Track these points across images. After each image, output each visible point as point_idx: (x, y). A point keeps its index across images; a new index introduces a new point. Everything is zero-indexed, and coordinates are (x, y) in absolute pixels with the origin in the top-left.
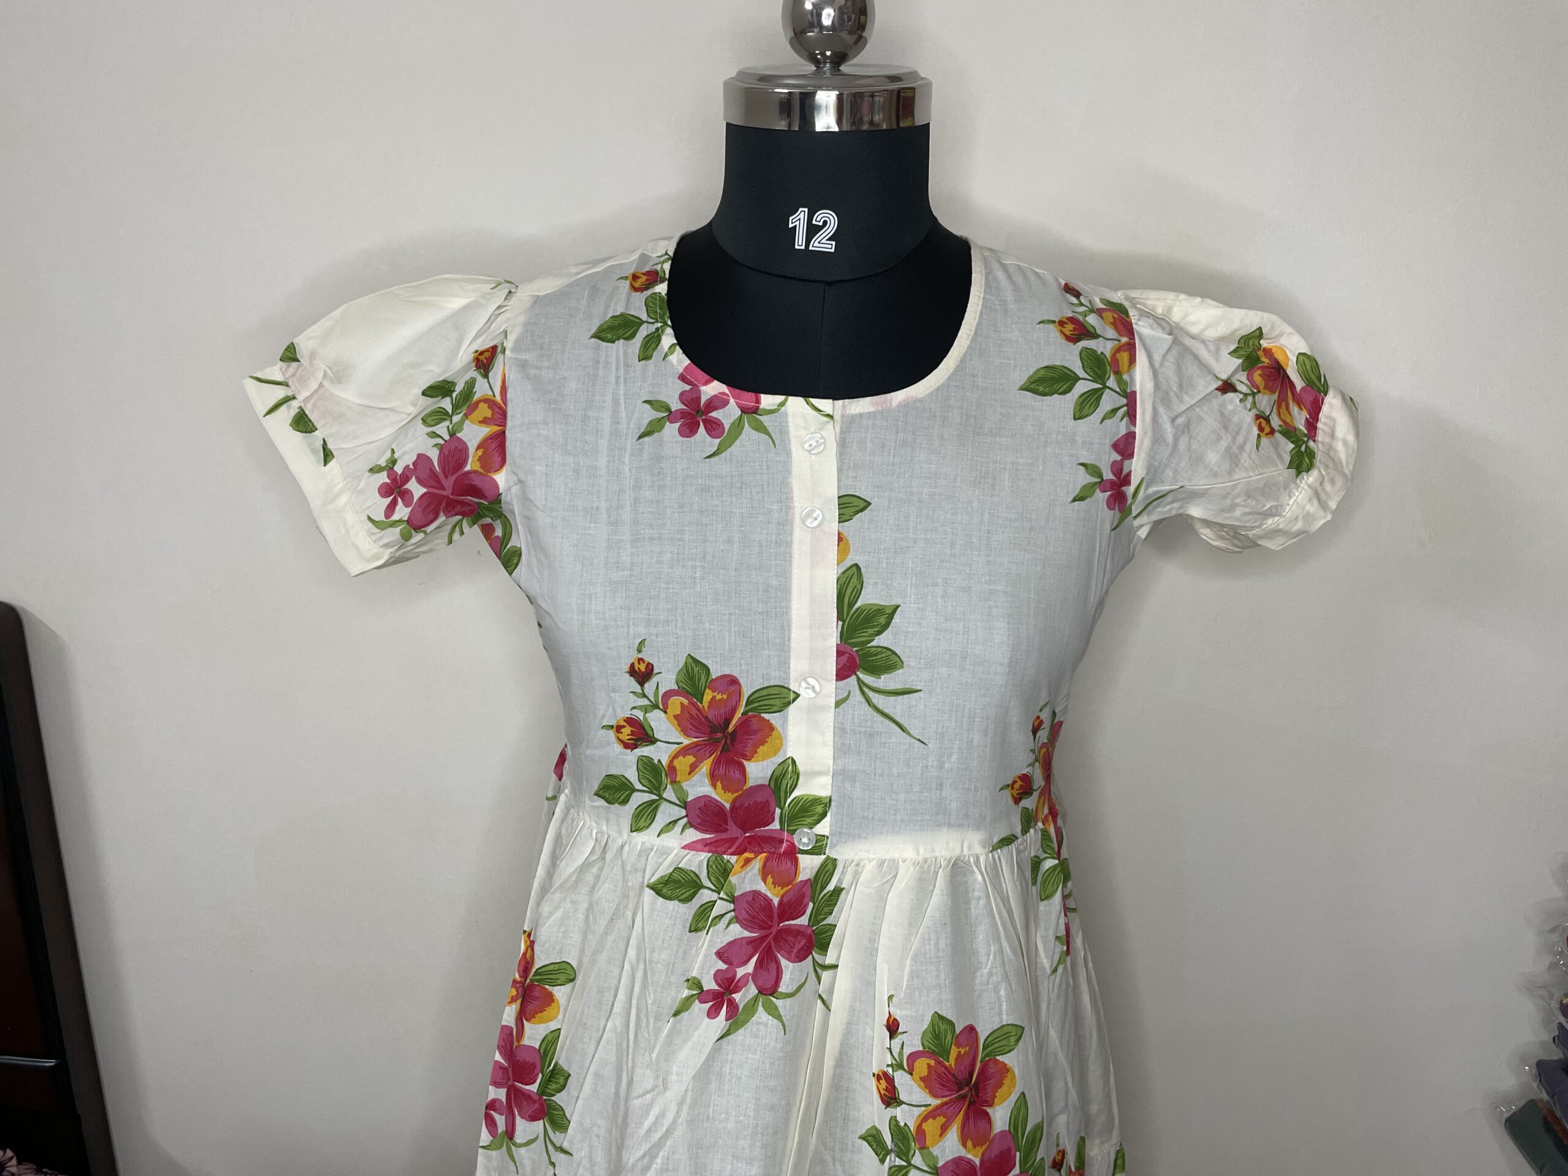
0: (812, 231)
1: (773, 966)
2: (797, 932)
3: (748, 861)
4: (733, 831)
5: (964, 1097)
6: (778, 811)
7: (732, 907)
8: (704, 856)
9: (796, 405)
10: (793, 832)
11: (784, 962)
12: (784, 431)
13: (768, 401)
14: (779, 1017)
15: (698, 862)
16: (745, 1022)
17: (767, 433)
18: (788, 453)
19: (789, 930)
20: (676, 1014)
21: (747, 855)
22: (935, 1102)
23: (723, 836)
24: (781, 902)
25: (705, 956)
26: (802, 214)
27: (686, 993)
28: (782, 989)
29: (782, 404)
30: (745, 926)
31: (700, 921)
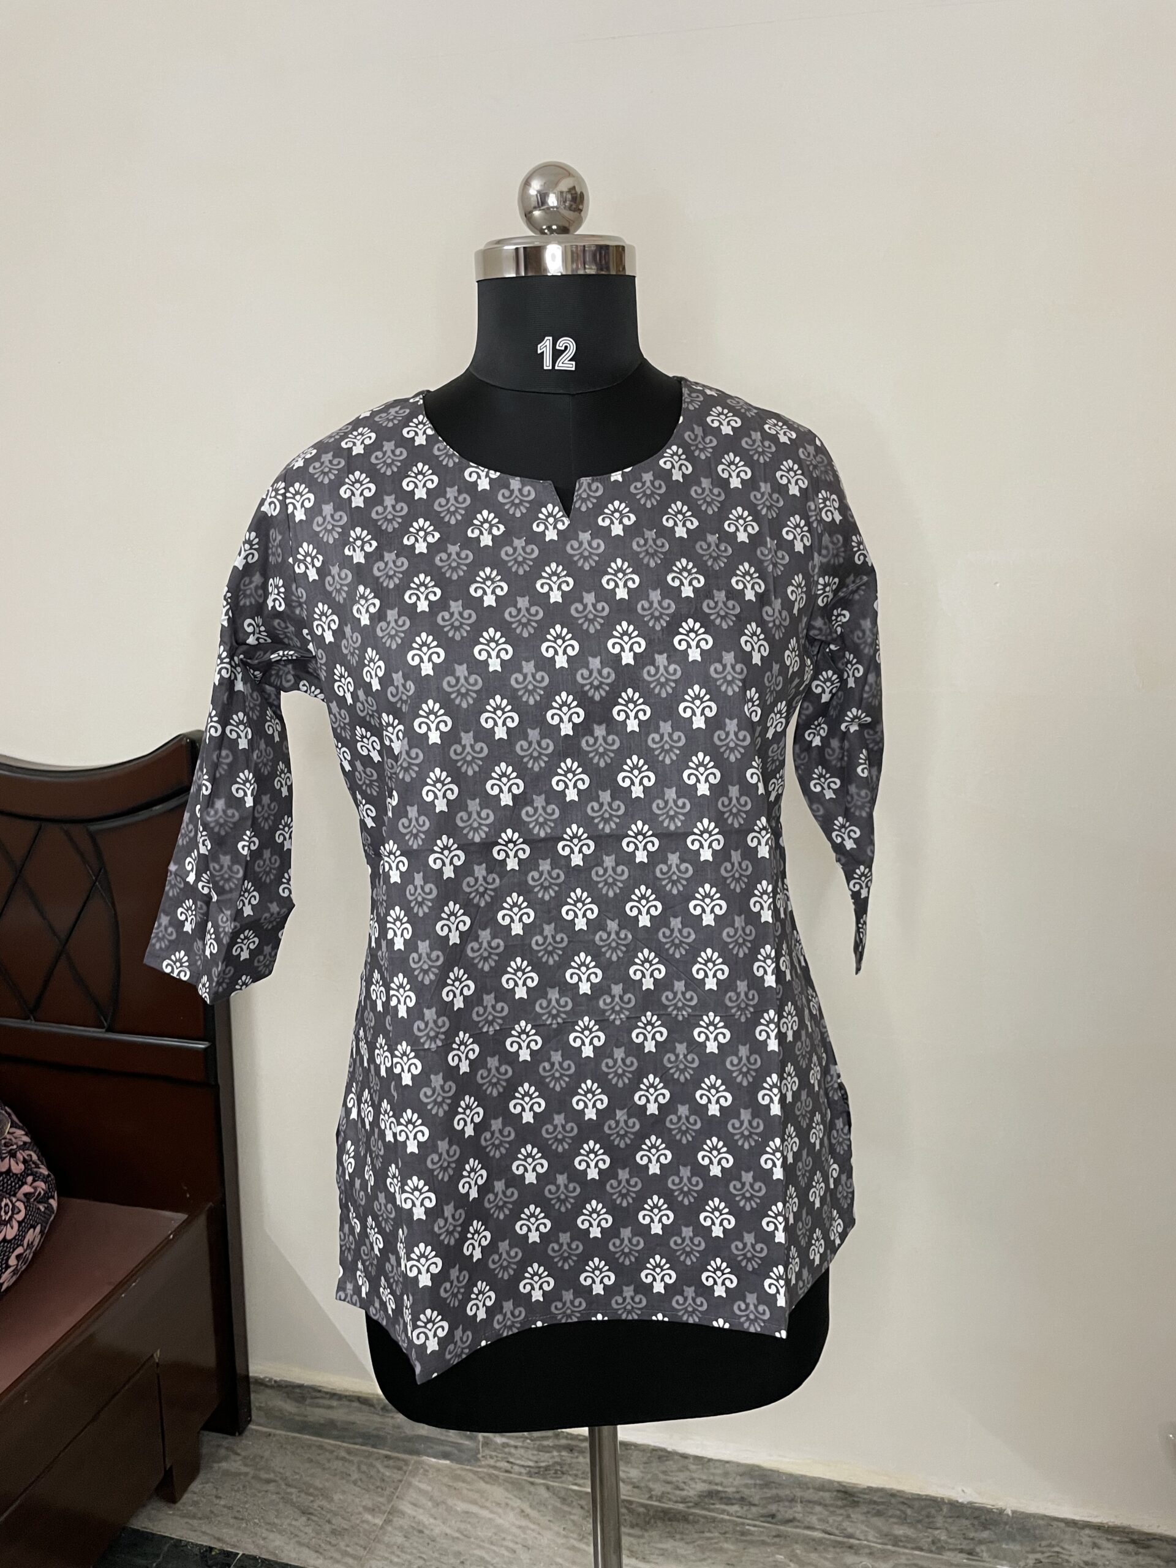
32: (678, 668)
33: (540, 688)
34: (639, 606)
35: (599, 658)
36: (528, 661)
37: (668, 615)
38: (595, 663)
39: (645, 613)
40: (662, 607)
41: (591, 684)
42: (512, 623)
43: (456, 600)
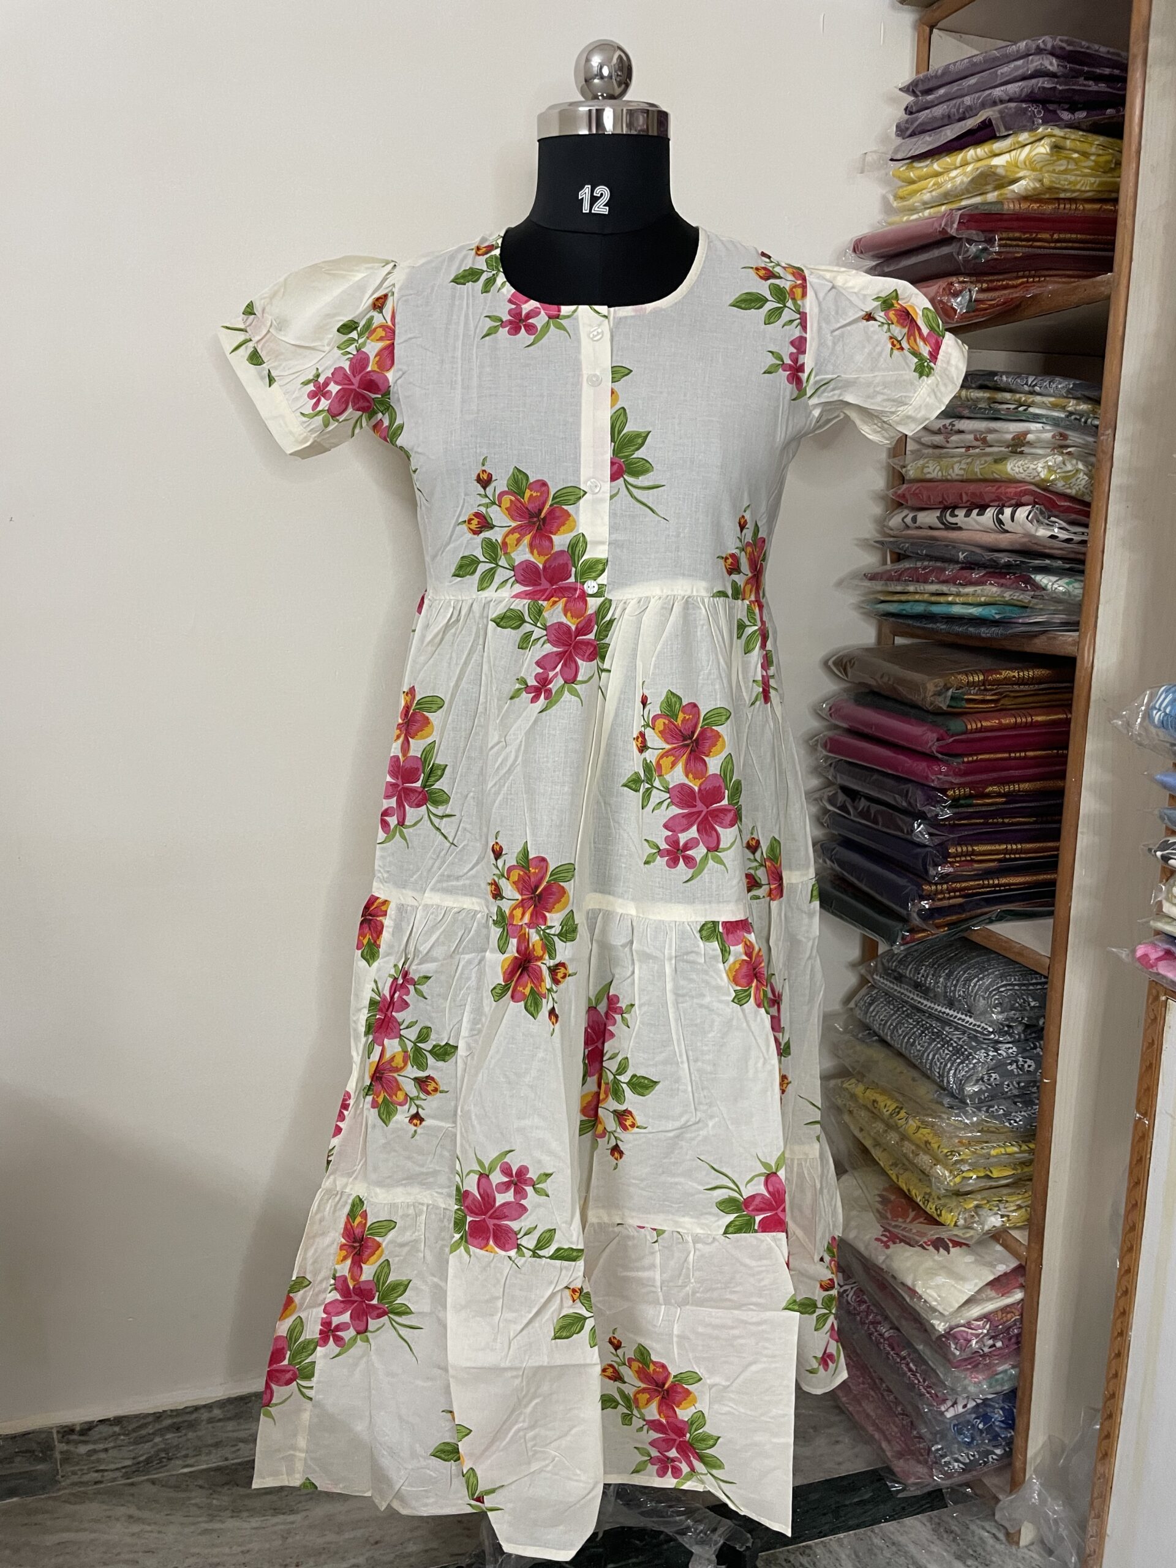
0: (594, 200)
1: (573, 665)
2: (588, 643)
3: (555, 603)
4: (545, 584)
5: (687, 746)
6: (574, 569)
7: (545, 633)
8: (526, 602)
9: (584, 309)
10: (583, 583)
11: (580, 662)
12: (576, 328)
13: (565, 310)
14: (578, 696)
15: (522, 605)
16: (556, 702)
17: (565, 330)
18: (579, 341)
19: (582, 642)
20: (512, 698)
21: (553, 599)
22: (668, 747)
23: (538, 588)
24: (577, 628)
25: (529, 665)
26: (587, 189)
27: (518, 686)
28: (579, 678)
29: (575, 311)
30: (554, 646)
31: (525, 642)
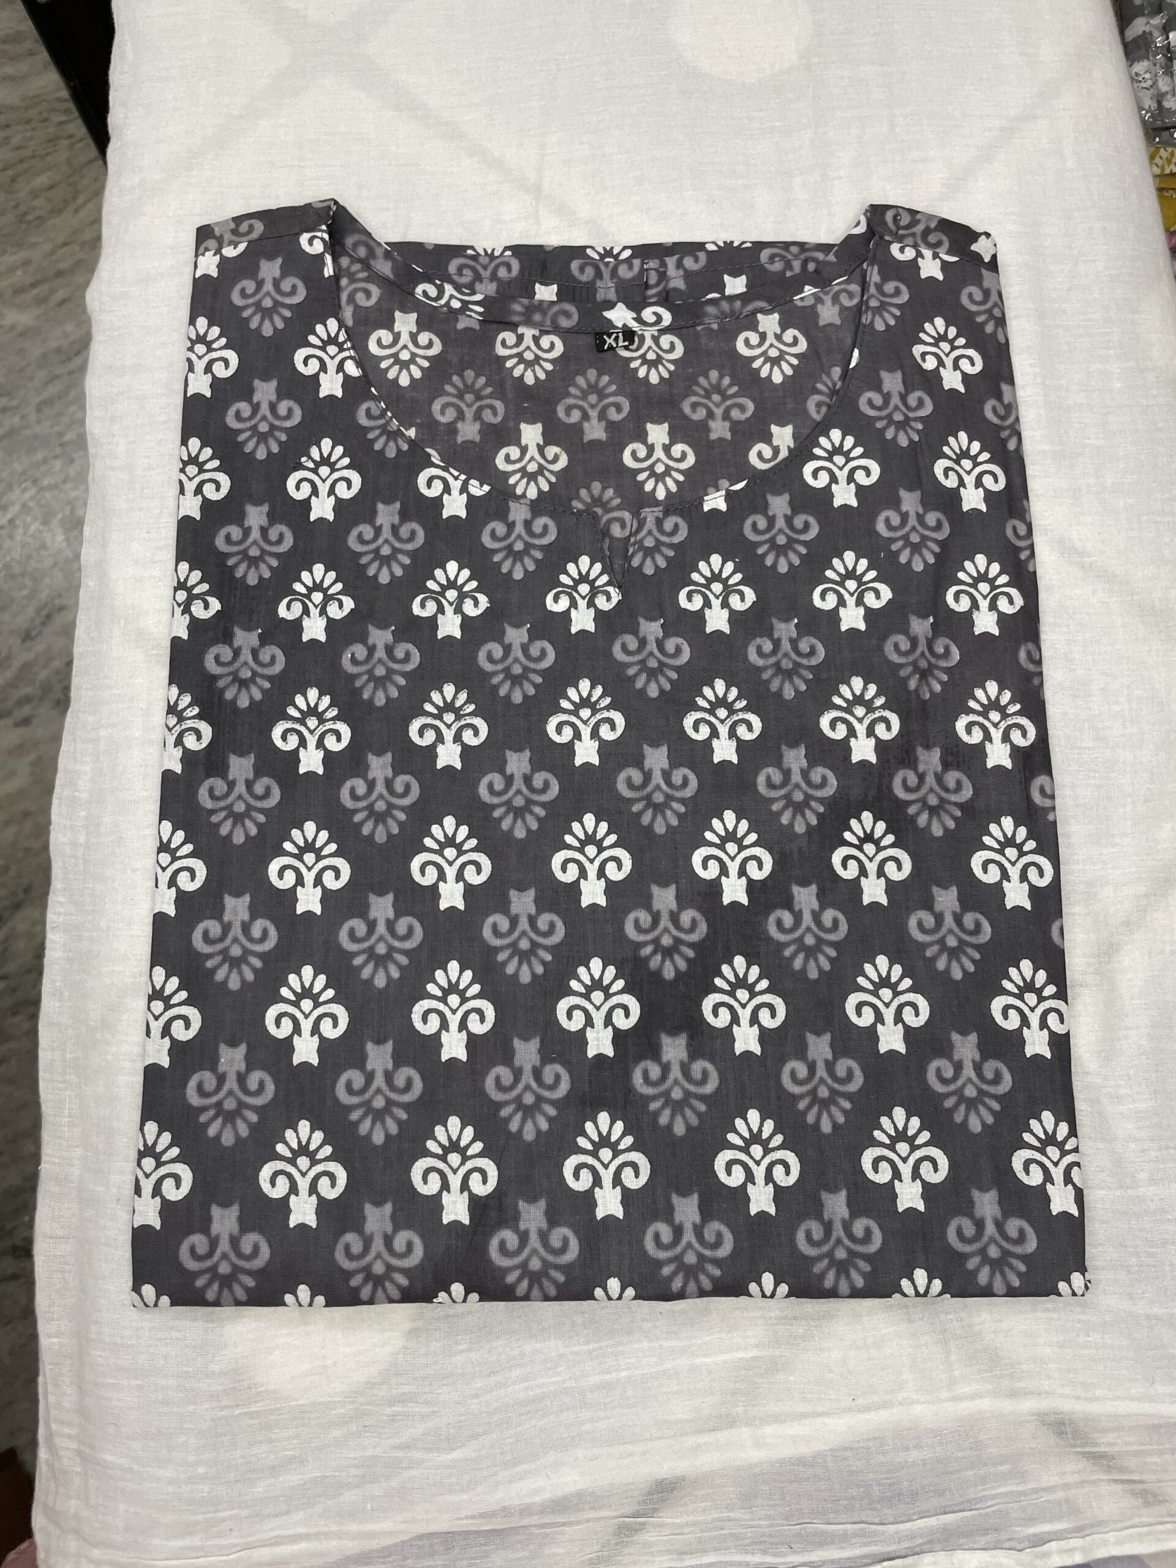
32: (841, 917)
33: (546, 948)
34: (761, 780)
35: (673, 887)
36: (522, 888)
37: (821, 800)
38: (665, 898)
39: (774, 794)
40: (809, 783)
41: (656, 941)
42: (494, 807)
43: (380, 753)
